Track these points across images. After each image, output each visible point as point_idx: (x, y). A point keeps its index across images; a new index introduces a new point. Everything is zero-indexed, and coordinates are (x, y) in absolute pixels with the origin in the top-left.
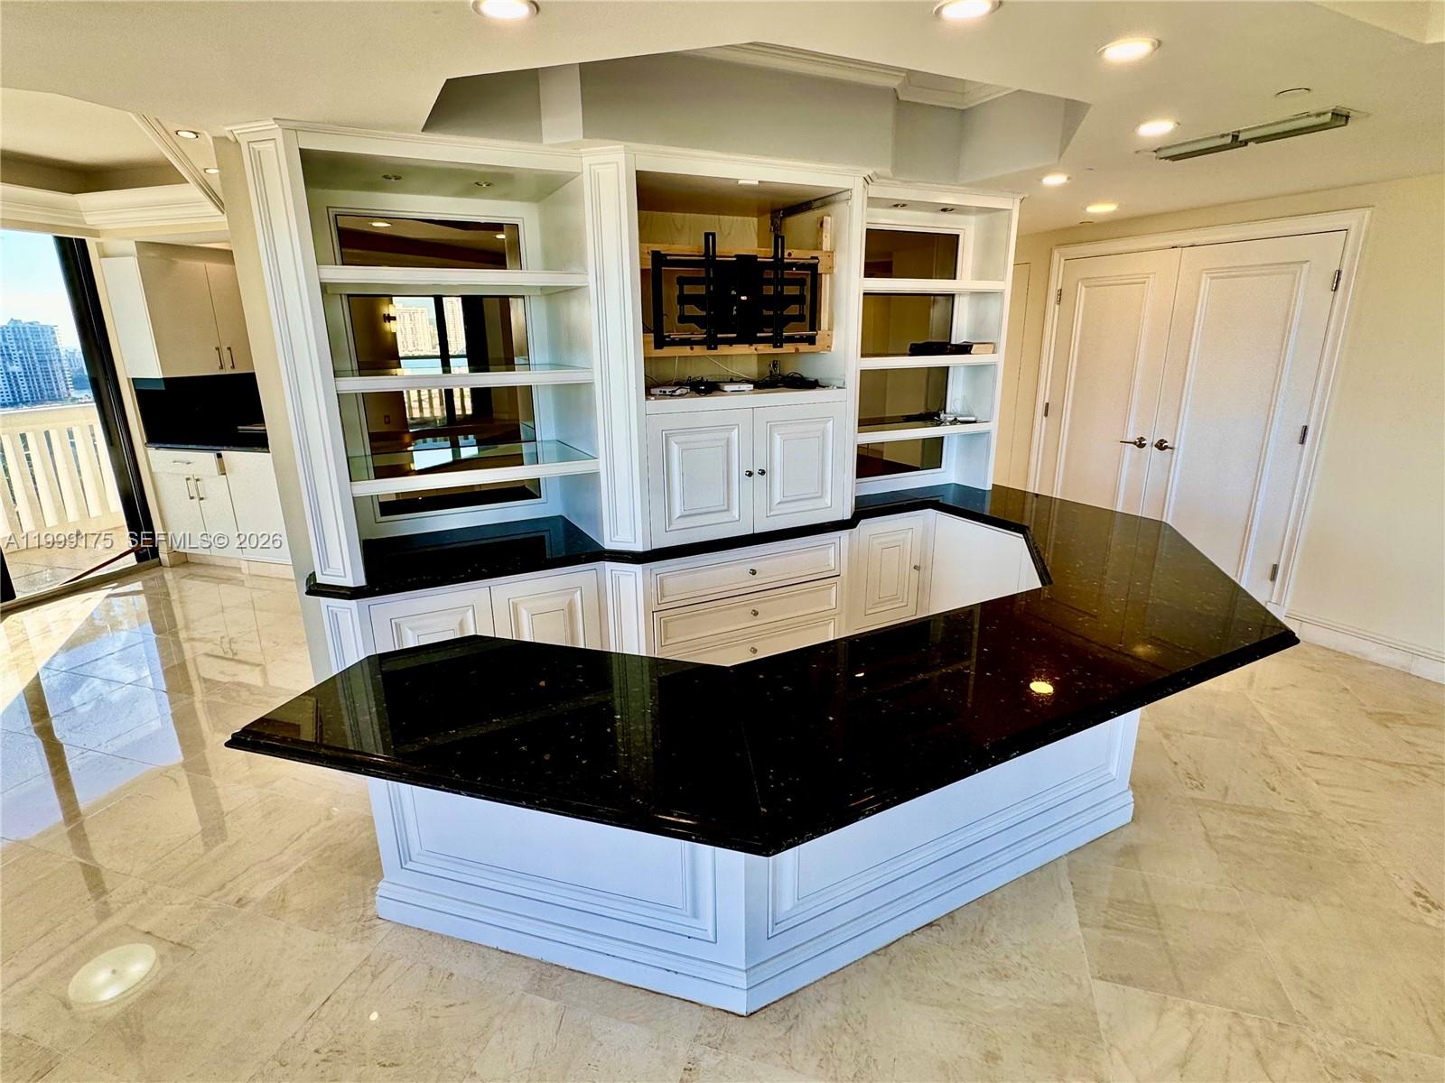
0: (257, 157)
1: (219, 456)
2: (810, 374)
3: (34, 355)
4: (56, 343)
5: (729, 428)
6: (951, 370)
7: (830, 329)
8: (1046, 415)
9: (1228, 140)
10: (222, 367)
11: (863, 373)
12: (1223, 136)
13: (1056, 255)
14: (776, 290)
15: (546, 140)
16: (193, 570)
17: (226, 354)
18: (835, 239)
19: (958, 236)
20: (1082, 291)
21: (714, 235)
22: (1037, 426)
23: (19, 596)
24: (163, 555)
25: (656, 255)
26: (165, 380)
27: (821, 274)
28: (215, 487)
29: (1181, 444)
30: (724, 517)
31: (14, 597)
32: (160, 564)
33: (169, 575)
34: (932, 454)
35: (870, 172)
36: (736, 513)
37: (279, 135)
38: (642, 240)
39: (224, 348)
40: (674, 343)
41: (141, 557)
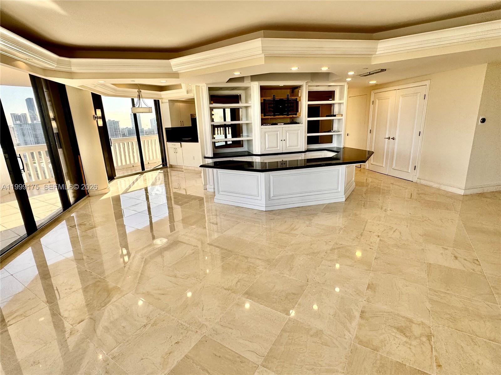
0: (202, 88)
1: (181, 144)
2: (297, 122)
3: (113, 130)
4: (119, 126)
5: (277, 131)
6: (334, 120)
7: (301, 112)
8: (370, 133)
9: (369, 73)
10: (181, 125)
11: (308, 121)
12: (367, 73)
13: (372, 92)
14: (287, 105)
15: (245, 82)
16: (173, 169)
17: (182, 123)
18: (301, 94)
19: (335, 91)
20: (377, 101)
21: (275, 95)
22: (368, 136)
23: (146, 170)
24: (168, 165)
25: (264, 100)
26: (171, 128)
27: (298, 101)
28: (179, 150)
29: (397, 138)
30: (276, 149)
31: (144, 170)
32: (167, 167)
33: (169, 170)
34: (329, 139)
35: (307, 81)
36: (279, 148)
37: (205, 85)
38: (261, 97)
39: (182, 121)
40: (267, 115)
41: (163, 165)
